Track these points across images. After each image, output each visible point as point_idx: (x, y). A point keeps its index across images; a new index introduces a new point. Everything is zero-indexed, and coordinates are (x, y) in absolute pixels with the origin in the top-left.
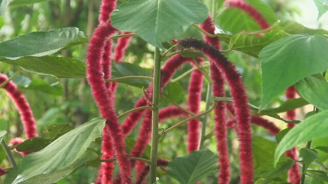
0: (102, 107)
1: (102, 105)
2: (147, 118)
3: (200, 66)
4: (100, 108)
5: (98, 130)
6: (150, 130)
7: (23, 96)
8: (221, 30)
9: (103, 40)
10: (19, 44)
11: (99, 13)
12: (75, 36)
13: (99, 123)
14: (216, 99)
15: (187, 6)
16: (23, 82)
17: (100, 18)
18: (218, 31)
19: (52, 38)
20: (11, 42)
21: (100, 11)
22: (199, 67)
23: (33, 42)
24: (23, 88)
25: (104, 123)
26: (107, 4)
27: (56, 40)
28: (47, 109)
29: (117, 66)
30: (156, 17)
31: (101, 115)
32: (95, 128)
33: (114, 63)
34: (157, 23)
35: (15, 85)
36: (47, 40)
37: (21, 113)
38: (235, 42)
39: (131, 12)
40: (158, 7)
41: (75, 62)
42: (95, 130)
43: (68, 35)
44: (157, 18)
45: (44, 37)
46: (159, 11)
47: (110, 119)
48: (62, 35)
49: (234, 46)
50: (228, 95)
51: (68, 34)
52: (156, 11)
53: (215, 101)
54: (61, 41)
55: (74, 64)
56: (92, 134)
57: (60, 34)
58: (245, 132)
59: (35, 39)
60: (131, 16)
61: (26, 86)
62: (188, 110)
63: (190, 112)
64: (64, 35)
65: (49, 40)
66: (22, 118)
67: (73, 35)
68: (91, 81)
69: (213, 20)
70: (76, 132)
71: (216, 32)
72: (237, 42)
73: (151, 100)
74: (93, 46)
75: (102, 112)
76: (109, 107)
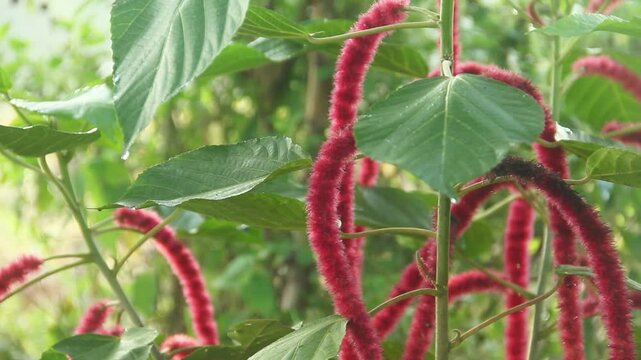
0: (339, 294)
1: (338, 291)
2: (425, 305)
3: (527, 193)
4: (335, 296)
5: (332, 341)
6: (432, 327)
7: (187, 251)
8: (568, 130)
9: (339, 165)
10: (179, 172)
11: (329, 105)
12: (286, 154)
13: (333, 327)
14: (560, 270)
15: (503, 105)
16: (187, 221)
17: (331, 114)
18: (562, 134)
19: (241, 158)
20: (165, 168)
21: (331, 101)
22: (524, 194)
23: (206, 166)
24: (187, 234)
25: (342, 326)
26: (345, 87)
27: (248, 162)
28: (231, 257)
29: (366, 194)
30: (441, 130)
31: (337, 312)
32: (327, 335)
33: (360, 189)
34: (444, 143)
35: (171, 230)
36: (233, 162)
37: (183, 282)
38: (597, 165)
39: (393, 119)
40: (446, 109)
41: (286, 202)
42: (325, 341)
43: (271, 152)
44: (445, 133)
45: (227, 156)
46: (448, 119)
47: (354, 321)
48: (260, 152)
49: (596, 171)
50: (584, 263)
51: (271, 149)
52: (443, 116)
53: (560, 275)
54: (259, 164)
55: (284, 205)
56: (321, 349)
57: (257, 150)
58: (622, 344)
59: (211, 160)
60: (393, 127)
61: (193, 231)
62: (505, 279)
63: (509, 283)
64: (264, 150)
65: (236, 163)
66: (186, 292)
67: (281, 153)
68: (317, 246)
69: (551, 113)
70: (289, 343)
71: (558, 138)
72: (602, 164)
73: (433, 276)
74: (320, 177)
75: (339, 305)
76: (353, 296)
